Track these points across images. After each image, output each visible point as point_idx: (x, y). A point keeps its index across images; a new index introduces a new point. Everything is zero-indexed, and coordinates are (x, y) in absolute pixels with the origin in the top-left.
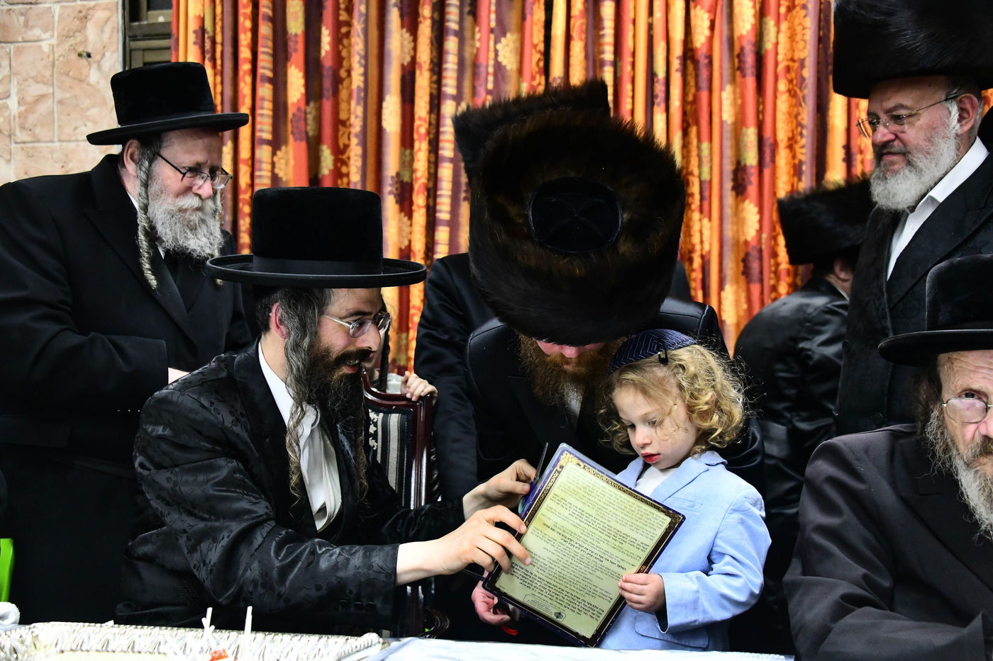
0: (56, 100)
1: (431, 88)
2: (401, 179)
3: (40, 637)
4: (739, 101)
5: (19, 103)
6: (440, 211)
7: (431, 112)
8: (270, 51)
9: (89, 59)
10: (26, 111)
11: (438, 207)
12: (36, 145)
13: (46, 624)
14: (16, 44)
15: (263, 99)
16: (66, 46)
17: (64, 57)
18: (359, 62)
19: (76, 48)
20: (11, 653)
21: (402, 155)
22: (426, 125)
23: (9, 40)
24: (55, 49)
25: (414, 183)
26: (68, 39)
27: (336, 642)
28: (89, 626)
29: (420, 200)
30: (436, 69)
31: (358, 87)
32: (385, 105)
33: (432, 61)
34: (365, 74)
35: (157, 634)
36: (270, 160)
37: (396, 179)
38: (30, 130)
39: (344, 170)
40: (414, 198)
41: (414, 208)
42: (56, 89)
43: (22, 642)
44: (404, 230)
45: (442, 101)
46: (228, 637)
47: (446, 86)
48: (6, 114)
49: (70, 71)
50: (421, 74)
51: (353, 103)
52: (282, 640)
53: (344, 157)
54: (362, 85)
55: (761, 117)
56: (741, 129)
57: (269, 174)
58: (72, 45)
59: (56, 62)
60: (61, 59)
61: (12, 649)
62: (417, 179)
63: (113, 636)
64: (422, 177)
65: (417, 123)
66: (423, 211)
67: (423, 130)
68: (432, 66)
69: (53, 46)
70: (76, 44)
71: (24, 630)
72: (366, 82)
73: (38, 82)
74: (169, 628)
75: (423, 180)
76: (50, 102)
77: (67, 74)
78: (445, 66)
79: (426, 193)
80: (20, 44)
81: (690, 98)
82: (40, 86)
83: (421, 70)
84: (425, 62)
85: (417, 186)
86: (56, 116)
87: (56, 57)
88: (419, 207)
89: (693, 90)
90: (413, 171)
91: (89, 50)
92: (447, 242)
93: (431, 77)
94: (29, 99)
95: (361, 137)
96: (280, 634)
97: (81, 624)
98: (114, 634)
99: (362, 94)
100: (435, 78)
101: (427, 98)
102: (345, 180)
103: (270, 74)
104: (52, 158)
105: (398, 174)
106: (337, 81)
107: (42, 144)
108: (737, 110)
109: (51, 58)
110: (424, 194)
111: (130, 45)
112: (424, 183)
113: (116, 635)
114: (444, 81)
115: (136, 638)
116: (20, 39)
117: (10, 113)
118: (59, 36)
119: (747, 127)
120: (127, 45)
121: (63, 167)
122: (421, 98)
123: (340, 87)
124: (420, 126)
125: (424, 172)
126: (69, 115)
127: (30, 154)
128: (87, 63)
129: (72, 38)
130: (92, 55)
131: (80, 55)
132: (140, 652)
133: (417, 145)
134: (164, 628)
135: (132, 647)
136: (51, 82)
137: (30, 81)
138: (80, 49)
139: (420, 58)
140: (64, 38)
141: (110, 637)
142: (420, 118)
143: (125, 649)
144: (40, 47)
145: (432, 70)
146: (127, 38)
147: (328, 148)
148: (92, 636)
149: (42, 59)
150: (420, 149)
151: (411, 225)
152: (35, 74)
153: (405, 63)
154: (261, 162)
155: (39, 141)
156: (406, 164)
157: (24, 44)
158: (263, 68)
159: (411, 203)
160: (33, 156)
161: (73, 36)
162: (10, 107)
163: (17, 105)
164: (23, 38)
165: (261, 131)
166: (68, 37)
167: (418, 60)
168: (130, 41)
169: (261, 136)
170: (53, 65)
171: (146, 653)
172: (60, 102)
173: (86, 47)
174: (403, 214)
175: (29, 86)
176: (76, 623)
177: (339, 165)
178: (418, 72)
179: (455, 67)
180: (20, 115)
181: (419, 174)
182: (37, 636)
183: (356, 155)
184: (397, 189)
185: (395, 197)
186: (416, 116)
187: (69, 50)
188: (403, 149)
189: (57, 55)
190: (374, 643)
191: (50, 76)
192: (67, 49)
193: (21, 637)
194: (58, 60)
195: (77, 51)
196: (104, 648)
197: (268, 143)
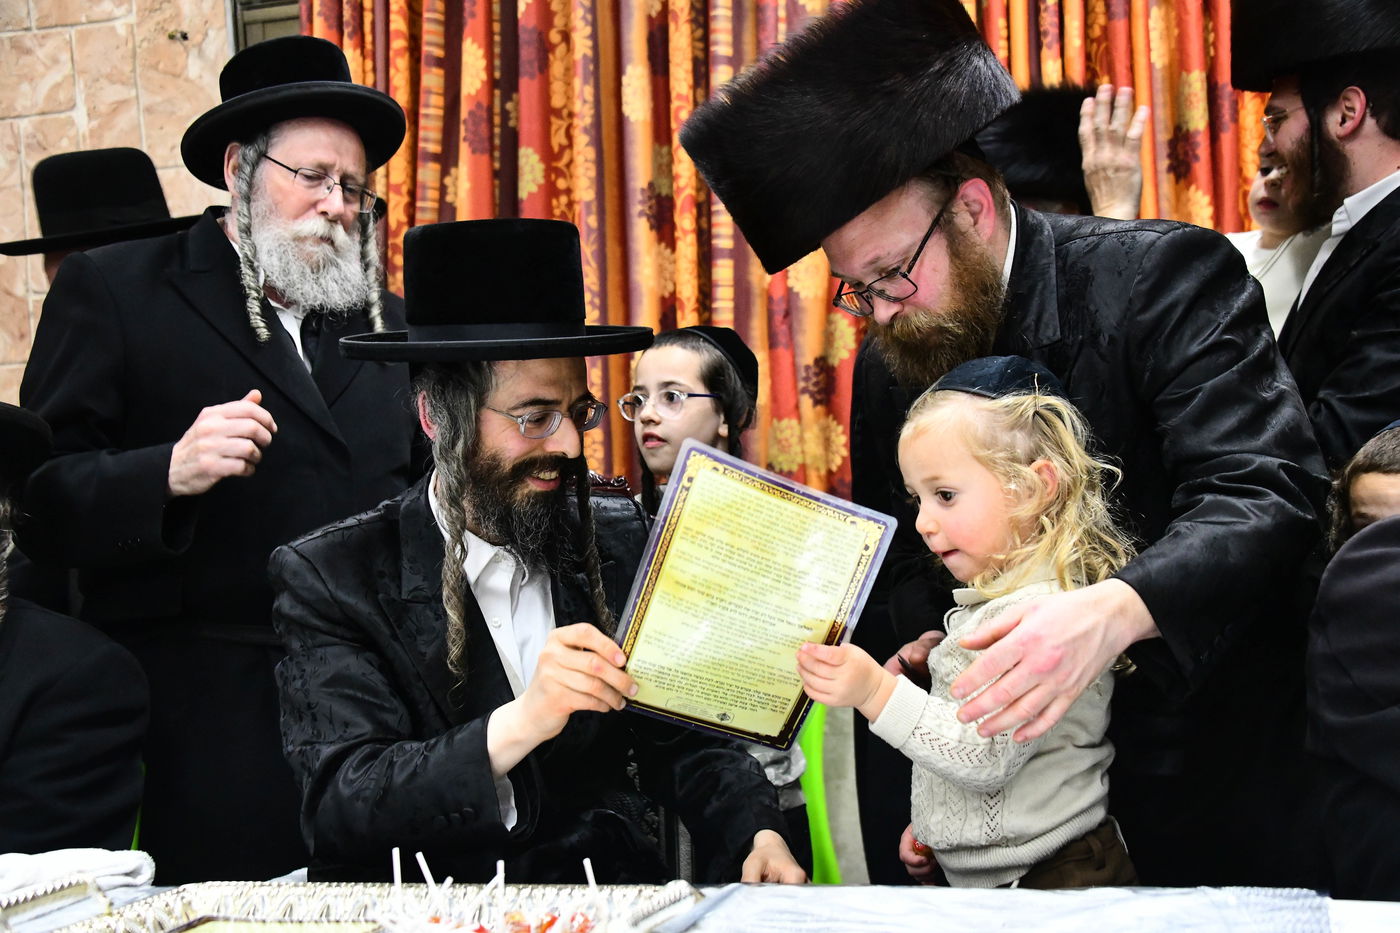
0: (141, 108)
1: (694, 48)
2: (657, 191)
3: (194, 904)
4: (1176, 32)
5: (89, 115)
6: (718, 236)
7: (696, 85)
8: (441, 17)
9: (186, 42)
10: (100, 126)
11: (715, 231)
14: (79, 28)
15: (429, 92)
16: (151, 25)
17: (149, 41)
18: (584, 18)
19: (166, 27)
20: (155, 928)
21: (656, 155)
22: (690, 107)
23: (69, 21)
24: (135, 30)
25: (675, 197)
26: (152, 14)
27: (625, 894)
28: (262, 885)
29: (685, 221)
30: (701, 19)
31: (585, 56)
32: (625, 80)
33: (692, 7)
34: (594, 36)
35: (360, 893)
36: (437, 185)
37: (648, 194)
39: (561, 184)
40: (677, 219)
41: (678, 234)
42: (140, 90)
43: (170, 913)
44: (666, 269)
45: (712, 68)
46: (465, 894)
47: (716, 43)
48: (72, 133)
49: (158, 63)
50: (677, 29)
51: (577, 82)
52: (544, 895)
53: (561, 164)
54: (590, 53)
55: (1212, 53)
56: (1180, 74)
57: (436, 205)
58: (158, 23)
59: (138, 50)
60: (145, 44)
61: (157, 924)
62: (679, 190)
63: (296, 899)
64: (685, 186)
65: (675, 104)
66: (691, 238)
68: (694, 15)
69: (132, 26)
70: (165, 20)
71: (169, 895)
72: (595, 48)
73: (113, 82)
74: (378, 884)
75: (690, 191)
76: (133, 112)
77: (155, 67)
78: (713, 13)
79: (694, 211)
80: (84, 27)
81: (1097, 32)
82: (118, 87)
83: (676, 22)
84: (682, 9)
85: (679, 202)
86: (145, 132)
87: (138, 44)
88: (685, 232)
89: (1101, 20)
90: (672, 178)
91: (185, 29)
92: (732, 283)
93: (693, 32)
94: (103, 108)
95: (593, 132)
96: (541, 887)
97: (251, 883)
99: (591, 67)
100: (699, 33)
101: (688, 65)
102: (564, 199)
103: (439, 53)
105: (651, 185)
106: (545, 49)
108: (1173, 45)
109: (130, 45)
110: (691, 213)
111: (242, 15)
112: (691, 196)
113: (302, 898)
114: (713, 37)
115: (330, 900)
116: (84, 19)
117: (78, 132)
118: (139, 10)
119: (1189, 71)
120: (239, 17)
122: (678, 65)
123: (551, 57)
124: (679, 109)
125: (690, 178)
126: (162, 128)
128: (182, 48)
129: (158, 12)
130: (189, 35)
131: (172, 37)
132: (338, 921)
134: (370, 884)
135: (326, 913)
136: (132, 81)
137: (104, 82)
138: (171, 29)
139: (673, 4)
140: (147, 13)
141: (292, 900)
142: (679, 97)
143: (317, 917)
144: (113, 29)
145: (693, 21)
146: (239, 7)
147: (536, 152)
148: (266, 899)
149: (118, 47)
151: (675, 260)
152: (109, 70)
153: (654, 14)
154: (424, 187)
156: (664, 168)
157: (90, 26)
158: (430, 44)
159: (673, 227)
161: (160, 9)
162: (76, 121)
163: (86, 118)
164: (87, 16)
165: (426, 140)
166: (153, 10)
167: (671, 7)
168: (243, 10)
169: (425, 148)
170: (134, 55)
171: (346, 921)
172: (149, 110)
173: (180, 25)
174: (663, 245)
175: (102, 88)
176: (242, 883)
177: (553, 177)
178: (672, 27)
179: (729, 13)
180: (92, 132)
181: (682, 182)
182: (190, 903)
183: (583, 160)
184: (650, 207)
185: (648, 219)
186: (674, 95)
187: (155, 30)
188: (657, 146)
189: (138, 39)
190: (683, 895)
191: (131, 72)
192: (153, 30)
193: (167, 905)
194: (140, 47)
195: (167, 31)
196: (287, 917)
197: (435, 158)
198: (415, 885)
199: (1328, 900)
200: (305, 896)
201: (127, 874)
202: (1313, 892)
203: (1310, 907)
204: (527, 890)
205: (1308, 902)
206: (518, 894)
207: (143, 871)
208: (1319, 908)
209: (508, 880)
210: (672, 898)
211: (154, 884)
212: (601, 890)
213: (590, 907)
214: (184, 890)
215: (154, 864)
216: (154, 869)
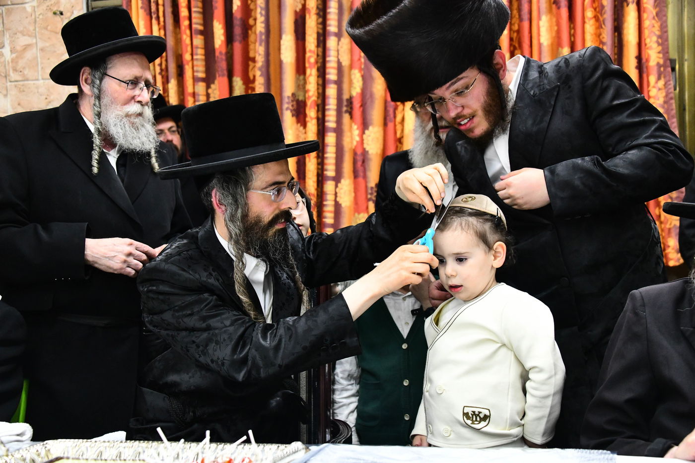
0: (38, 48)
1: (318, 28)
2: (297, 98)
3: (51, 451)
5: (11, 51)
6: (328, 121)
7: (318, 46)
8: (201, 11)
9: (62, 16)
10: (17, 57)
11: (327, 118)
12: (26, 82)
14: (7, 7)
16: (44, 7)
17: (43, 15)
18: (262, 13)
19: (52, 8)
21: (297, 79)
22: (315, 56)
23: (4, 4)
24: (36, 9)
25: (307, 101)
26: (45, 1)
27: (270, 449)
28: (87, 441)
29: (311, 113)
30: (321, 13)
31: (261, 32)
32: (282, 42)
33: (318, 8)
34: (267, 22)
35: (137, 446)
36: (205, 93)
37: (292, 98)
38: (21, 72)
40: (307, 112)
41: (308, 119)
42: (38, 40)
43: (39, 455)
44: (300, 137)
45: (327, 38)
46: (190, 447)
47: (330, 26)
48: (2, 60)
49: (48, 26)
50: (310, 17)
51: (258, 44)
53: (253, 86)
54: (264, 29)
55: (573, 39)
56: (557, 49)
58: (48, 6)
59: (37, 19)
60: (41, 17)
61: (32, 461)
62: (309, 97)
63: (104, 448)
64: (313, 96)
65: (308, 55)
66: (314, 122)
67: (312, 60)
68: (318, 11)
69: (34, 7)
70: (51, 5)
71: (39, 446)
72: (267, 28)
73: (24, 35)
74: (146, 442)
75: (314, 98)
76: (34, 50)
77: (46, 28)
78: (328, 11)
80: (10, 7)
81: (515, 26)
82: (27, 38)
83: (310, 14)
84: (313, 8)
85: (309, 103)
86: (39, 60)
87: (37, 16)
88: (312, 118)
90: (306, 91)
91: (62, 9)
92: (335, 145)
93: (317, 19)
94: (18, 48)
97: (81, 440)
98: (106, 447)
99: (265, 37)
100: (320, 20)
101: (315, 36)
103: (201, 28)
104: (38, 92)
105: (294, 95)
106: (247, 28)
107: (29, 82)
108: (554, 34)
109: (33, 17)
110: (315, 108)
111: (91, 4)
112: (314, 100)
113: (107, 448)
114: (328, 22)
115: (121, 449)
116: (9, 3)
117: (5, 59)
120: (90, 4)
121: (46, 98)
122: (310, 35)
123: (250, 32)
124: (310, 57)
125: (314, 92)
126: (49, 59)
127: (21, 90)
128: (60, 19)
129: (48, 1)
130: (63, 13)
131: (55, 13)
132: (125, 460)
133: (308, 71)
134: (142, 441)
135: (119, 456)
136: (34, 35)
137: (19, 35)
138: (55, 9)
139: (308, 5)
140: (42, 1)
141: (102, 449)
142: (310, 51)
143: (114, 458)
144: (25, 8)
145: (318, 14)
147: (240, 79)
148: (89, 448)
149: (27, 18)
150: (311, 75)
151: (305, 133)
152: (22, 29)
153: (298, 10)
154: (198, 95)
155: (27, 80)
156: (301, 87)
157: (12, 6)
158: (196, 23)
159: (305, 115)
160: (24, 91)
162: (4, 54)
163: (9, 53)
164: (11, 2)
165: (198, 71)
167: (307, 6)
168: (91, 1)
169: (198, 75)
170: (35, 21)
171: (129, 460)
172: (42, 50)
173: (59, 7)
174: (299, 125)
175: (18, 38)
176: (77, 440)
178: (307, 16)
179: (336, 11)
180: (13, 61)
181: (311, 93)
182: (49, 450)
183: (260, 84)
184: (293, 106)
185: (292, 112)
186: (307, 50)
187: (46, 9)
188: (298, 75)
189: (37, 14)
190: (299, 449)
191: (33, 30)
192: (45, 9)
193: (37, 451)
194: (38, 18)
195: (52, 10)
196: (99, 458)
197: (203, 80)
200: (109, 447)
201: (18, 435)
203: (607, 459)
204: (221, 446)
205: (606, 456)
206: (217, 448)
207: (26, 433)
208: (611, 459)
209: (211, 441)
210: (294, 451)
211: (32, 440)
212: (258, 446)
213: (253, 455)
214: (46, 443)
215: (32, 430)
216: (32, 432)
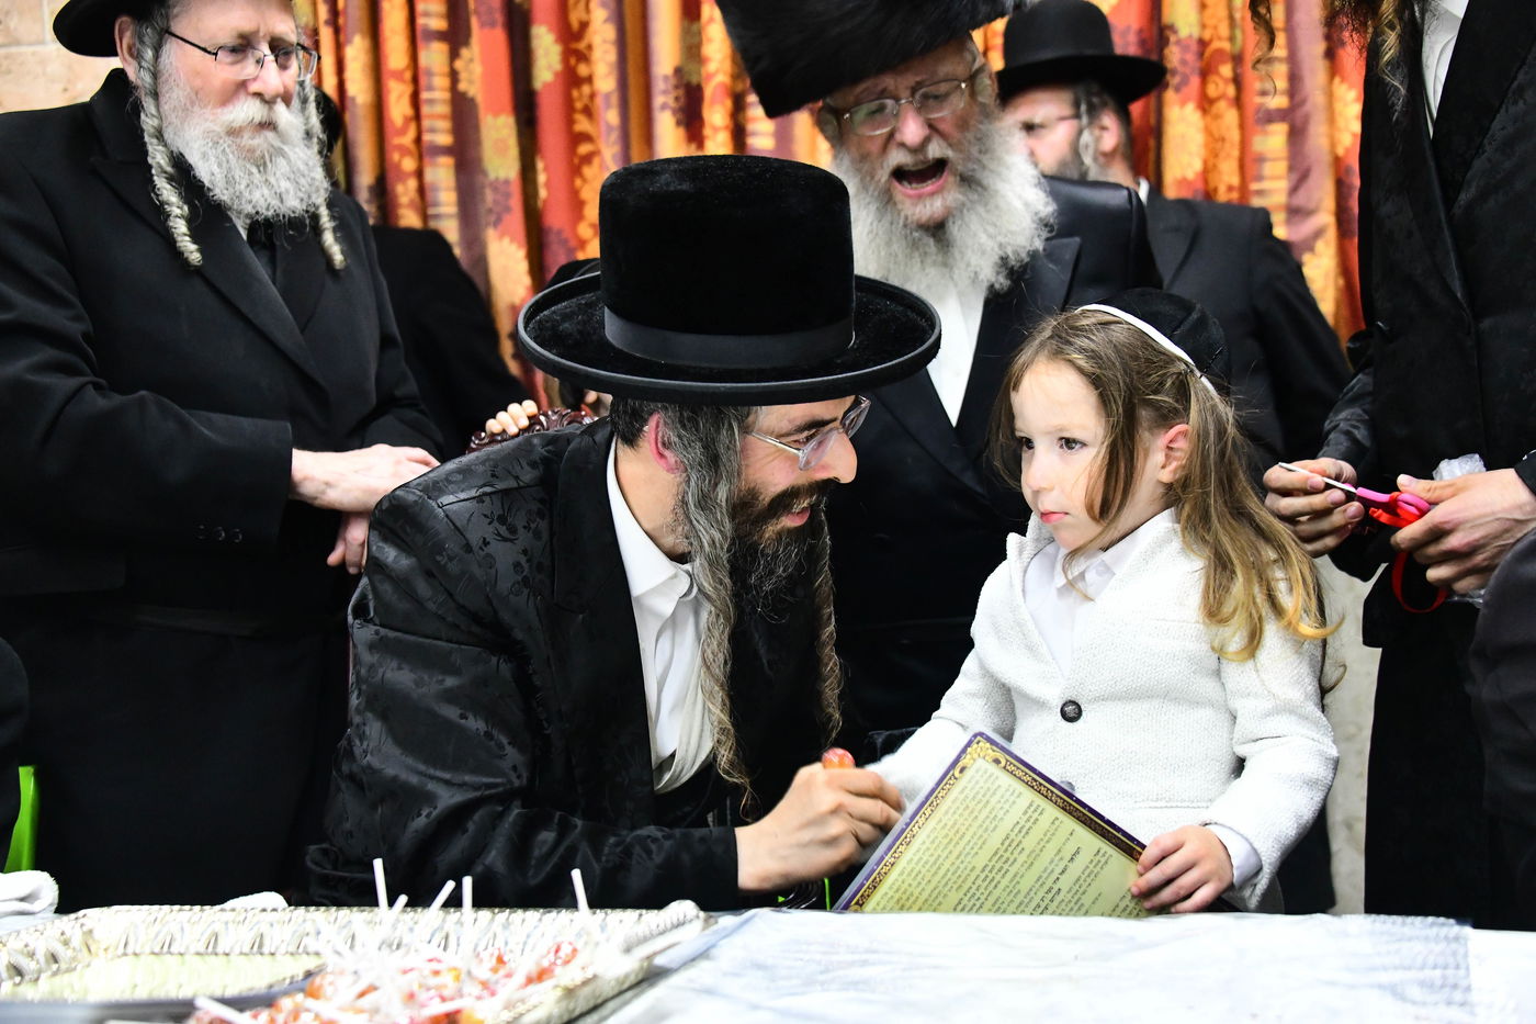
2: (684, 78)
3: (96, 934)
6: (754, 134)
11: (751, 127)
12: (13, 50)
13: (105, 909)
20: (47, 961)
21: (684, 34)
25: (704, 85)
27: (621, 921)
28: (180, 910)
29: (716, 116)
35: (301, 918)
36: (446, 69)
37: (673, 81)
39: (583, 70)
40: (706, 112)
41: (707, 131)
43: (66, 943)
52: (523, 921)
53: (582, 46)
57: (446, 95)
61: (49, 956)
62: (710, 77)
63: (223, 926)
64: (717, 72)
66: (723, 136)
71: (65, 921)
75: (723, 78)
79: (729, 103)
85: (710, 90)
88: (716, 129)
90: (701, 60)
95: (613, 5)
96: (520, 912)
98: (227, 923)
102: (586, 89)
105: (678, 71)
107: (23, 49)
110: (724, 104)
112: (722, 84)
113: (230, 925)
115: (264, 928)
121: (65, 90)
125: (723, 61)
127: (4, 69)
132: (273, 954)
133: (706, 12)
141: (218, 927)
143: (246, 949)
147: (550, 30)
148: (186, 926)
150: (711, 22)
154: (430, 74)
155: (18, 43)
156: (690, 50)
159: (702, 123)
160: (10, 72)
165: (426, 14)
169: (426, 25)
171: (283, 954)
176: (156, 907)
177: (573, 61)
181: (712, 67)
182: (91, 931)
183: (605, 41)
184: (677, 99)
185: (675, 113)
188: (686, 23)
190: (688, 917)
193: (63, 934)
196: (210, 949)
197: (441, 36)
198: (367, 908)
199: (1468, 930)
200: (233, 922)
201: (20, 900)
202: (1452, 921)
203: (1446, 938)
204: (503, 916)
205: (1444, 931)
206: (493, 919)
207: (43, 896)
208: (1457, 939)
210: (675, 922)
213: (579, 935)
214: (84, 916)
215: (56, 886)
